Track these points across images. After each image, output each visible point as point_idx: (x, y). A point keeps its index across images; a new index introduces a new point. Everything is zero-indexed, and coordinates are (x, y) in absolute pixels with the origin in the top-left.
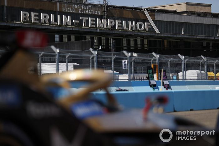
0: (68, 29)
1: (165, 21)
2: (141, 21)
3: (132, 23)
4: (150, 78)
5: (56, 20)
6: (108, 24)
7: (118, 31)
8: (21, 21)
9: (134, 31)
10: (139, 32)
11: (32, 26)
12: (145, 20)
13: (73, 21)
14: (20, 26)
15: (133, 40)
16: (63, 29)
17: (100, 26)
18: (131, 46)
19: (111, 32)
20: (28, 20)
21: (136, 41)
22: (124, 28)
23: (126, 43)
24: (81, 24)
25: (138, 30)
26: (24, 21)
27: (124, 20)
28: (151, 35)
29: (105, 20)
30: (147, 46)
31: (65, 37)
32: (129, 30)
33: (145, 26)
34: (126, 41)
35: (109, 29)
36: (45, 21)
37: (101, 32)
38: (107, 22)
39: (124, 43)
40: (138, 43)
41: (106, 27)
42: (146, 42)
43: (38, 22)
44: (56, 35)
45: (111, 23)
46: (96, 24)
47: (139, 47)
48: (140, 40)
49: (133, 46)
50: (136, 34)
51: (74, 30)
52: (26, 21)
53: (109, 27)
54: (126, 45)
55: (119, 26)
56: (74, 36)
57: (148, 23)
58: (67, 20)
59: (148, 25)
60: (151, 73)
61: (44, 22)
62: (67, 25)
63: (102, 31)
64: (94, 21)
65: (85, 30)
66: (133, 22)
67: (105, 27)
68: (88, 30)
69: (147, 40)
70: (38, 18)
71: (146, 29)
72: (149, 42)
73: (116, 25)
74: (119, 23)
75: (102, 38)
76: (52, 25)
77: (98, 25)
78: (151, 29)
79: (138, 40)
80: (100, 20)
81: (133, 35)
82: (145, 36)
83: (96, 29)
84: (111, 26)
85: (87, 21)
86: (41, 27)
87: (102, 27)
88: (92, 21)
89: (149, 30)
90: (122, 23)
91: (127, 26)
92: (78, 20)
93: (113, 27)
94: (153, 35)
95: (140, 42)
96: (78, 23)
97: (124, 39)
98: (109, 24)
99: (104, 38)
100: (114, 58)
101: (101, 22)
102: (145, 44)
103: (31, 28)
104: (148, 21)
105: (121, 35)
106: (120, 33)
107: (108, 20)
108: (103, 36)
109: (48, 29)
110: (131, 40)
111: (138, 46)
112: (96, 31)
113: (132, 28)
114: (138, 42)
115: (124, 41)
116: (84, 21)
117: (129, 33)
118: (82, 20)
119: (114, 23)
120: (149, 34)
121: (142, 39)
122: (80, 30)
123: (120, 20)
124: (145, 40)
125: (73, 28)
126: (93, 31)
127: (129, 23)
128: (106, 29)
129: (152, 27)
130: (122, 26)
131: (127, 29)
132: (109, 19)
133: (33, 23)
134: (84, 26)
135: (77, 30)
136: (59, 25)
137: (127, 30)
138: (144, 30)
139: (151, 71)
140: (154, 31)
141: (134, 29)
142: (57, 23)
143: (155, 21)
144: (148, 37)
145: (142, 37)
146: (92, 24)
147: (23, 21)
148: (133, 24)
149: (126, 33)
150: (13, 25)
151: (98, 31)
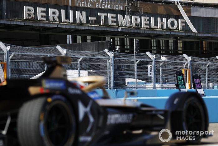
0: (83, 28)
1: (203, 17)
2: (173, 18)
3: (162, 21)
4: (180, 86)
5: (67, 17)
6: (132, 21)
7: (145, 30)
8: (25, 18)
9: (165, 29)
10: (171, 31)
11: (38, 25)
12: (178, 16)
13: (89, 17)
14: (23, 24)
15: (163, 41)
16: (77, 27)
17: (122, 24)
18: (161, 49)
19: (136, 31)
20: (33, 17)
21: (167, 43)
22: (153, 26)
23: (155, 45)
24: (98, 21)
25: (170, 29)
26: (28, 18)
27: (153, 17)
28: (186, 35)
29: (129, 17)
30: (181, 49)
31: (79, 38)
32: (158, 29)
33: (179, 24)
34: (155, 43)
35: (134, 28)
36: (53, 18)
37: (123, 31)
38: (131, 19)
39: (152, 45)
40: (170, 46)
41: (130, 25)
42: (180, 44)
43: (45, 19)
44: (68, 36)
45: (136, 20)
46: (117, 22)
47: (171, 50)
48: (172, 41)
49: (164, 48)
50: (167, 33)
51: (89, 29)
52: (30, 18)
53: (134, 25)
54: (155, 48)
55: (146, 24)
56: (90, 37)
57: (183, 20)
58: (81, 17)
59: (182, 22)
60: (181, 80)
61: (52, 20)
62: (81, 22)
63: (125, 31)
64: (114, 18)
65: (104, 29)
66: (164, 18)
67: (128, 25)
68: (108, 29)
69: (181, 41)
70: (45, 14)
71: (180, 28)
72: (184, 43)
73: (142, 23)
74: (145, 20)
75: (125, 39)
76: (63, 22)
77: (120, 22)
78: (186, 27)
79: (170, 41)
80: (122, 16)
81: (164, 35)
82: (179, 36)
83: (117, 28)
84: (136, 24)
85: (106, 18)
86: (48, 26)
87: (125, 25)
88: (112, 17)
89: (183, 28)
90: (149, 21)
91: (156, 24)
92: (95, 17)
93: (139, 26)
94: (189, 34)
95: (172, 43)
96: (95, 21)
97: (152, 40)
98: (134, 22)
99: (128, 39)
100: (137, 62)
101: (124, 19)
102: (179, 46)
103: (36, 26)
104: (182, 18)
105: (149, 35)
106: (147, 33)
107: (132, 16)
108: (126, 37)
109: (57, 28)
110: (161, 41)
111: (170, 48)
112: (117, 30)
113: (162, 26)
114: (170, 43)
115: (152, 43)
116: (102, 18)
117: (159, 33)
118: (100, 16)
119: (139, 20)
120: (184, 34)
121: (175, 40)
122: (97, 29)
123: (147, 16)
124: (179, 41)
125: (88, 26)
126: (113, 30)
127: (159, 19)
128: (130, 27)
129: (187, 25)
130: (150, 24)
131: (156, 27)
132: (134, 15)
133: (40, 21)
134: (102, 24)
135: (94, 29)
136: (71, 23)
137: (155, 29)
138: (177, 28)
139: (182, 78)
140: (189, 30)
141: (165, 27)
142: (69, 20)
143: (191, 18)
144: (182, 37)
145: (175, 37)
146: (112, 22)
147: (26, 18)
148: (164, 22)
149: (155, 33)
150: (15, 23)
151: (120, 30)
